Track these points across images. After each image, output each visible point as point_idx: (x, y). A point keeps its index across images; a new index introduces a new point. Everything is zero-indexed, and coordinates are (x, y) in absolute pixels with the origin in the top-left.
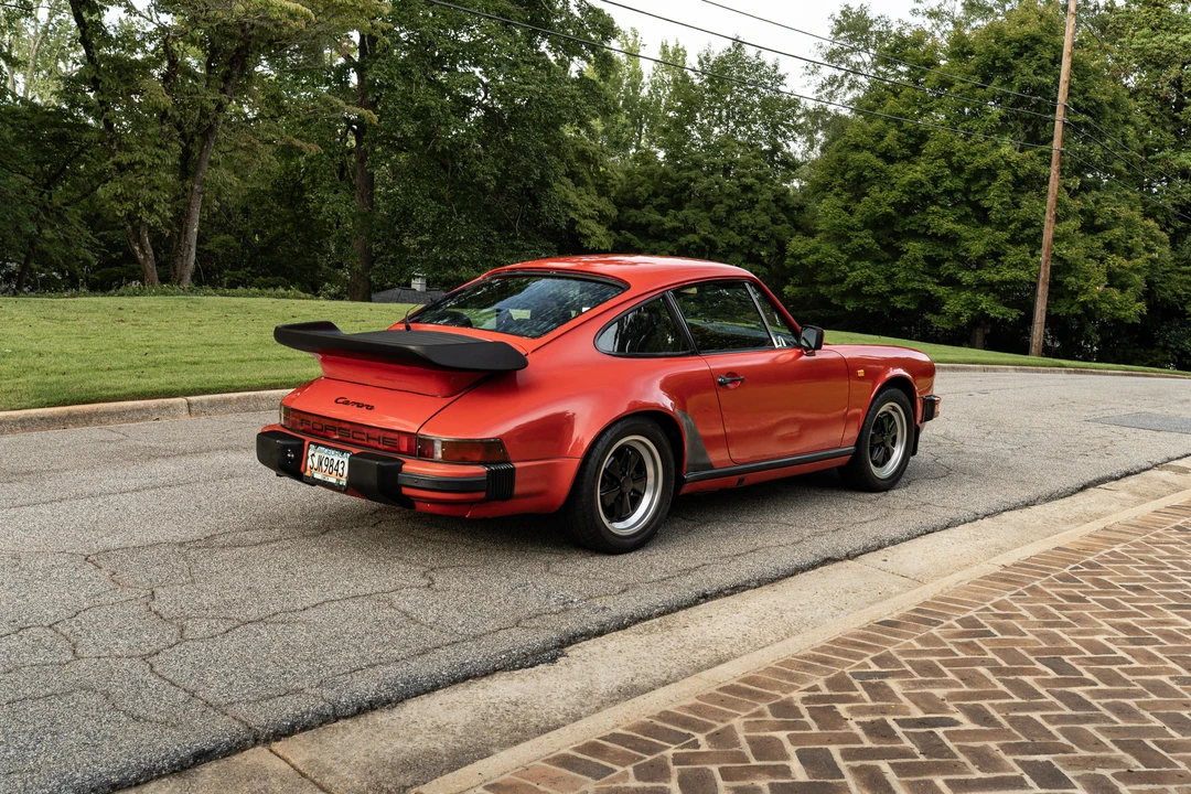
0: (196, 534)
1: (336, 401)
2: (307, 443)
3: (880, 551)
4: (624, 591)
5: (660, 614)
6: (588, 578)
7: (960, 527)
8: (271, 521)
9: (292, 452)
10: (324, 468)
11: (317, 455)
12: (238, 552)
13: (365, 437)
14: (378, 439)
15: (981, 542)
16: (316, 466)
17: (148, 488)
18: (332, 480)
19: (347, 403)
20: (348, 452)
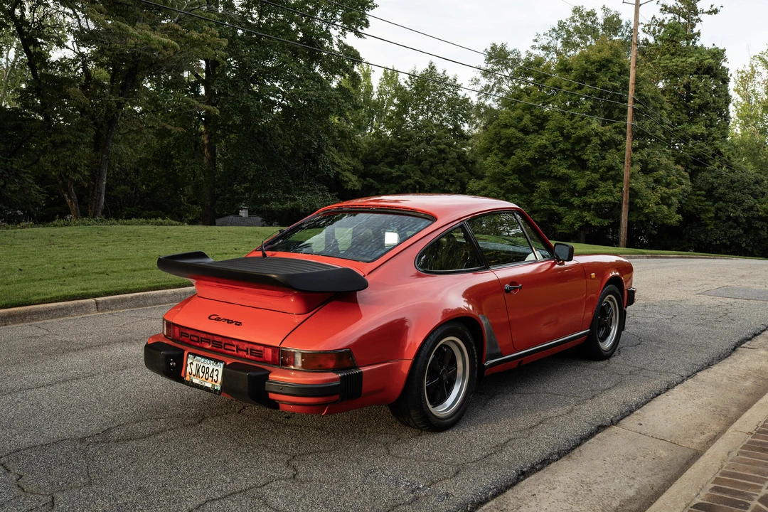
0: (95, 428)
1: (209, 318)
2: (186, 353)
3: (632, 415)
4: (457, 473)
5: (494, 496)
6: (424, 460)
7: (676, 389)
8: (157, 411)
9: (174, 361)
10: (201, 374)
11: (195, 363)
12: (131, 445)
13: (235, 349)
14: (247, 351)
15: (699, 402)
16: (194, 373)
17: (59, 382)
18: (209, 385)
19: (219, 319)
20: (221, 362)
